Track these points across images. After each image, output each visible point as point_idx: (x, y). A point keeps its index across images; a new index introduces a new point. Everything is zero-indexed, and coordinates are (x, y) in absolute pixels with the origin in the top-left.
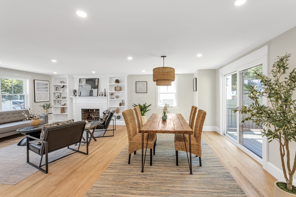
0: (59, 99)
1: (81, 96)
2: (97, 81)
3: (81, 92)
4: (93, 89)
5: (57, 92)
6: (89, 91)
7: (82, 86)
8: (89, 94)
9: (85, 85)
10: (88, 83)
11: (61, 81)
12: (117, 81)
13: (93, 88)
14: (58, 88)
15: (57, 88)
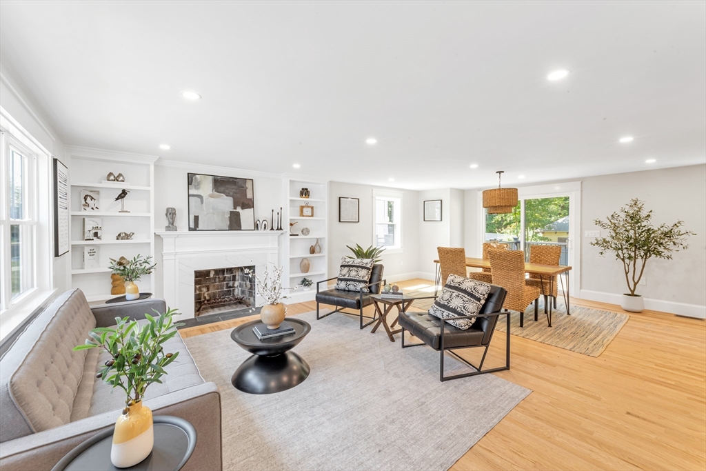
0: (96, 241)
1: (200, 228)
2: (249, 185)
3: (196, 218)
4: (239, 209)
5: (89, 212)
6: (228, 216)
7: (200, 197)
8: (228, 223)
9: (211, 196)
10: (222, 189)
11: (111, 174)
12: (305, 192)
13: (239, 206)
14: (92, 198)
15: (89, 199)
